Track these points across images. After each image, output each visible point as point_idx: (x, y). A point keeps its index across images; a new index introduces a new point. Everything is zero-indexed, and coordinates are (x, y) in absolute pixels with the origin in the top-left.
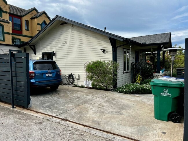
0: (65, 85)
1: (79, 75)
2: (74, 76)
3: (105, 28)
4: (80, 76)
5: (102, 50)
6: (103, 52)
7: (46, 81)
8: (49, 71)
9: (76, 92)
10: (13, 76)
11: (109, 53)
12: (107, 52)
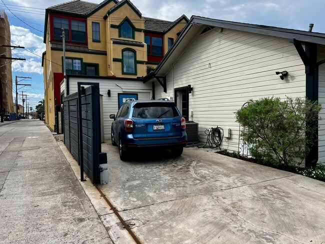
0: (203, 147)
1: (230, 130)
2: (221, 131)
3: (312, 26)
4: (233, 132)
5: (281, 74)
6: (282, 78)
7: (151, 139)
8: (158, 120)
9: (210, 165)
10: (83, 125)
11: (297, 79)
12: (293, 77)
